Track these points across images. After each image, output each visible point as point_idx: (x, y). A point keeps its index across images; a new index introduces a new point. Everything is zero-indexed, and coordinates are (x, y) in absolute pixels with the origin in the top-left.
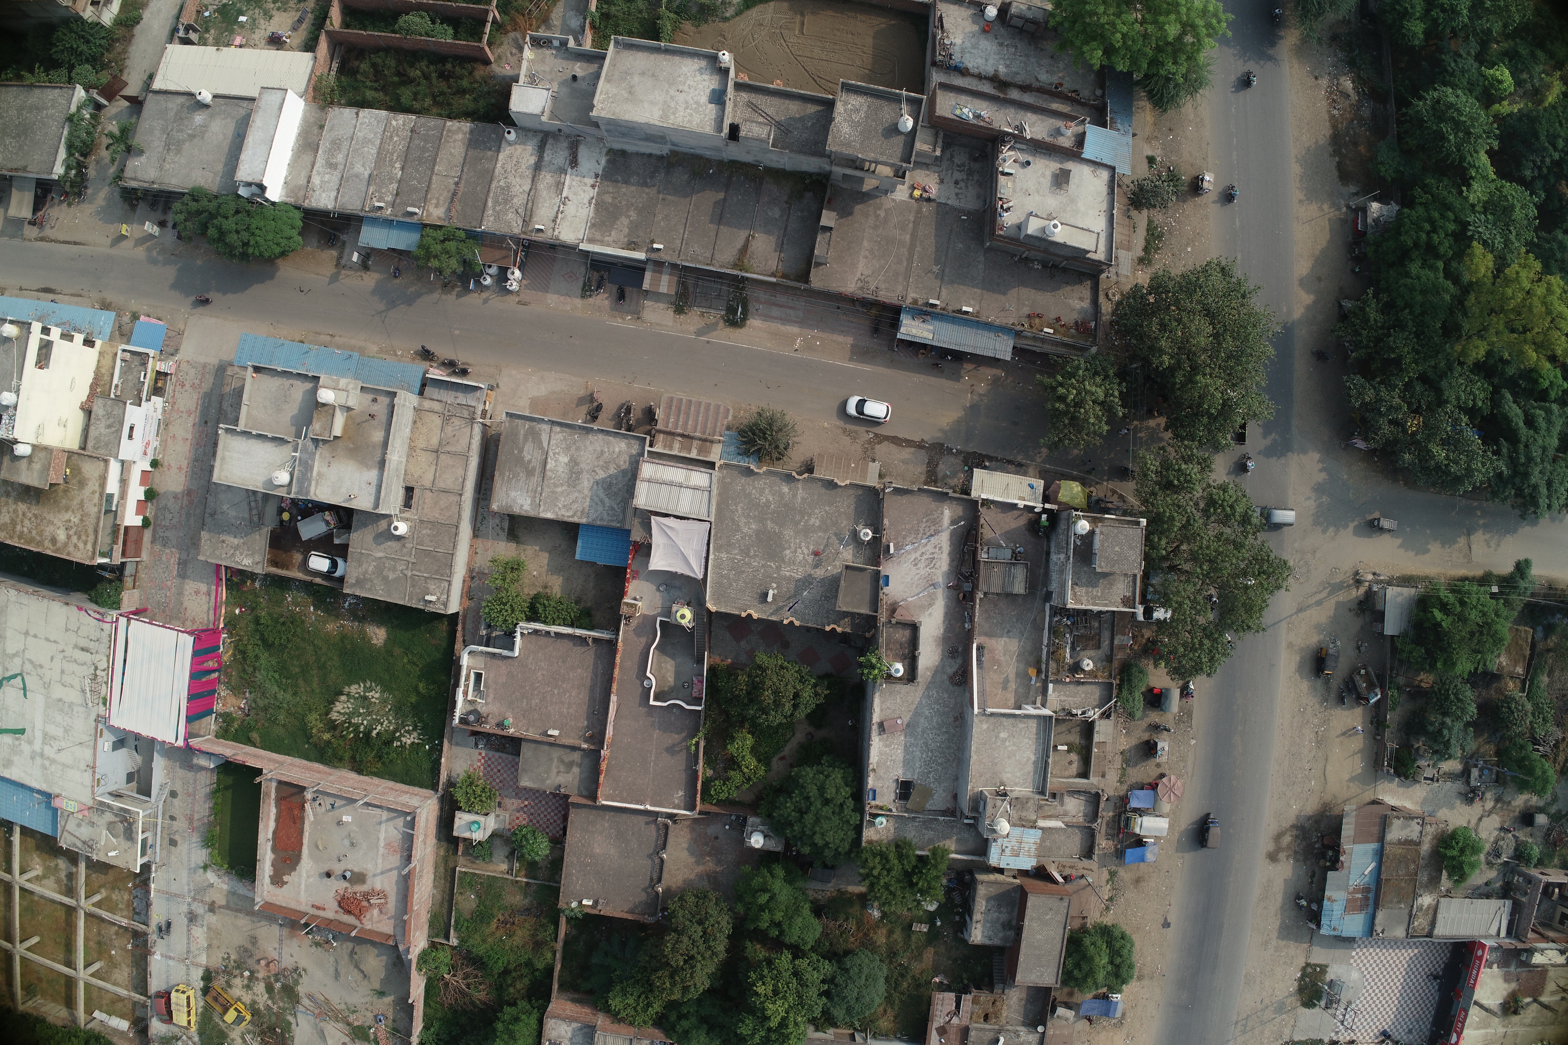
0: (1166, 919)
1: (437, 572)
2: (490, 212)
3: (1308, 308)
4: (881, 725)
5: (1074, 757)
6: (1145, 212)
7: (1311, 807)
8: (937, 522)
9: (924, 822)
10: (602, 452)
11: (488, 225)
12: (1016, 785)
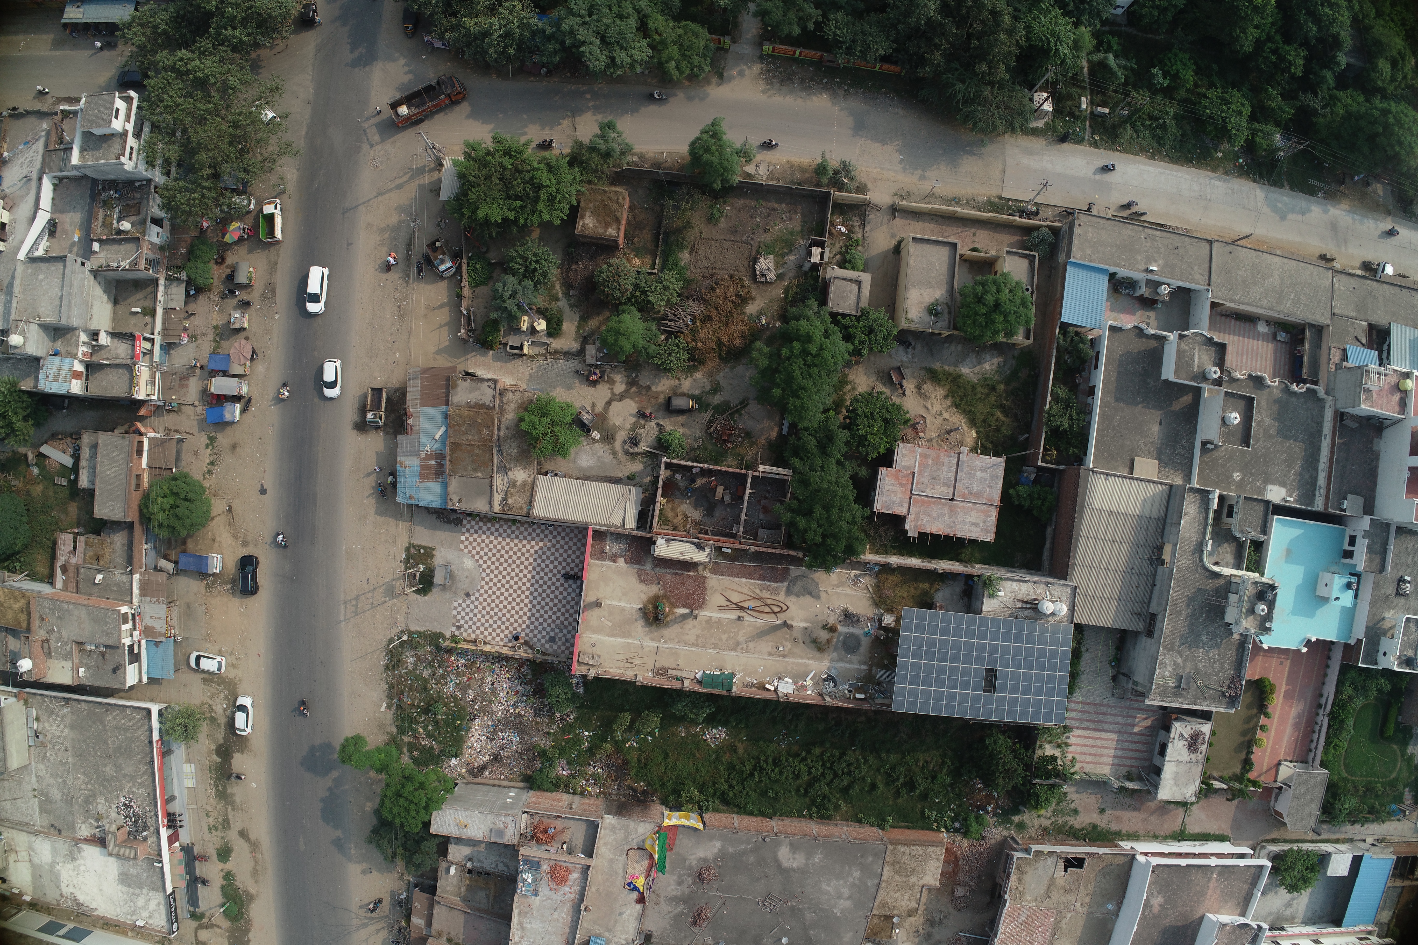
0: (262, 486)
5: (149, 319)
7: (396, 379)
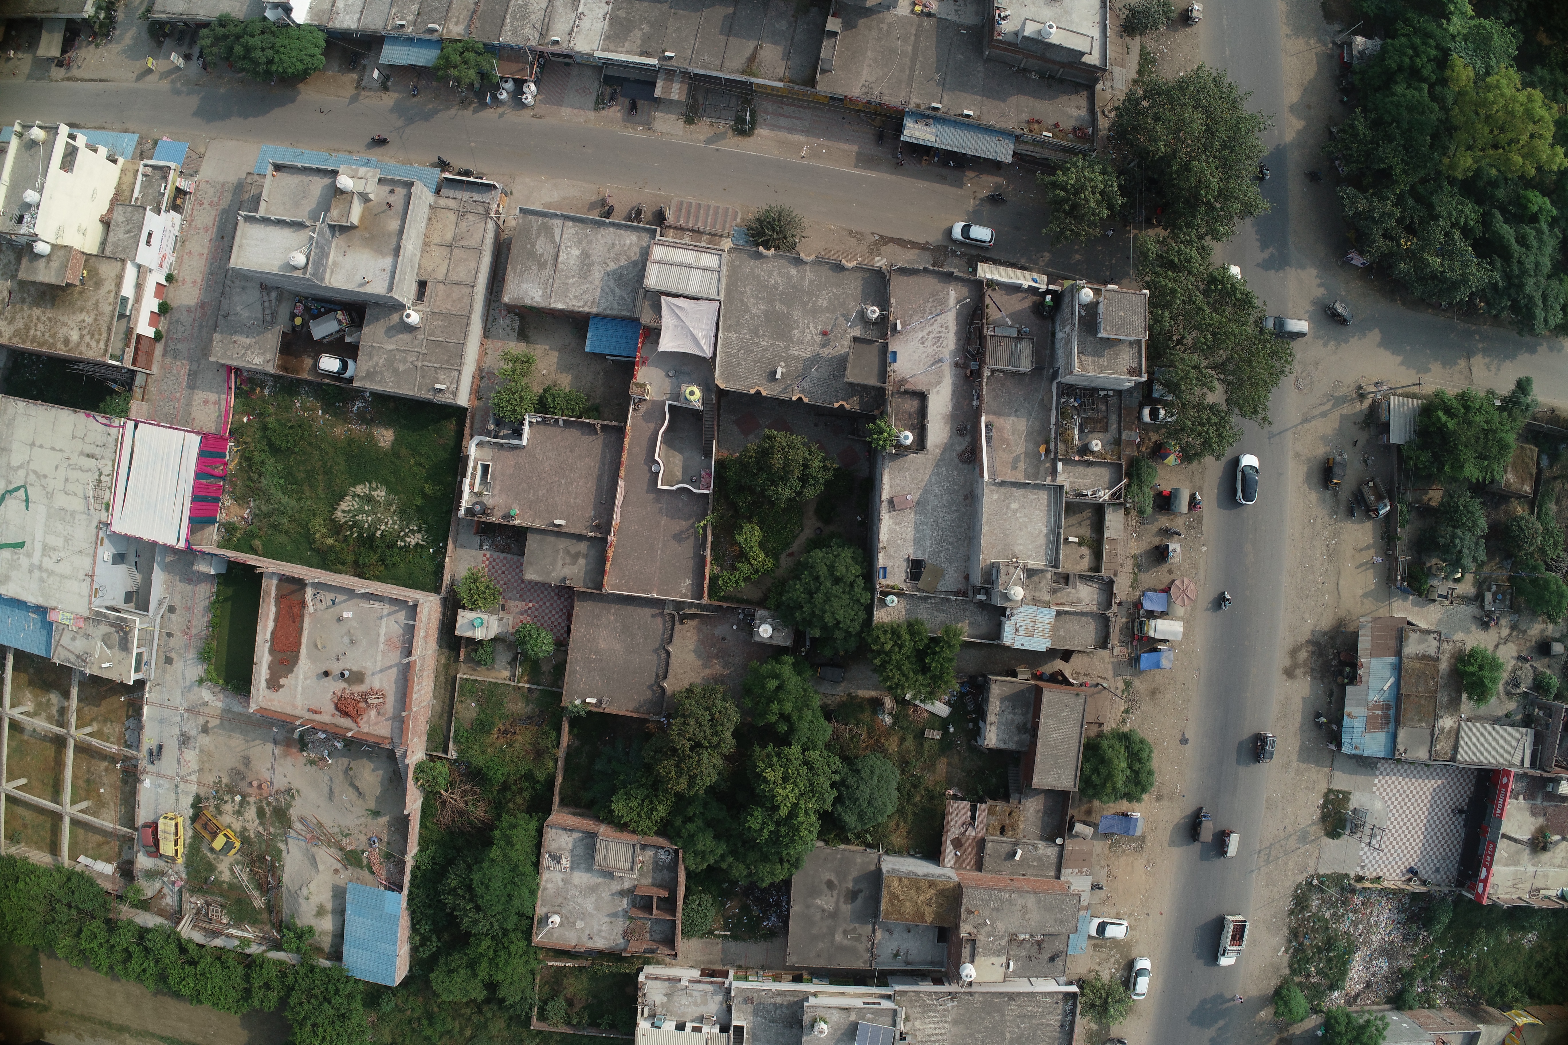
0: (1183, 735)
1: (447, 362)
2: (508, 27)
3: (1299, 132)
4: (891, 502)
5: (1085, 550)
6: (1138, 39)
7: (1326, 623)
8: (943, 302)
9: (936, 604)
10: (613, 245)
11: (506, 38)
12: (1029, 557)
